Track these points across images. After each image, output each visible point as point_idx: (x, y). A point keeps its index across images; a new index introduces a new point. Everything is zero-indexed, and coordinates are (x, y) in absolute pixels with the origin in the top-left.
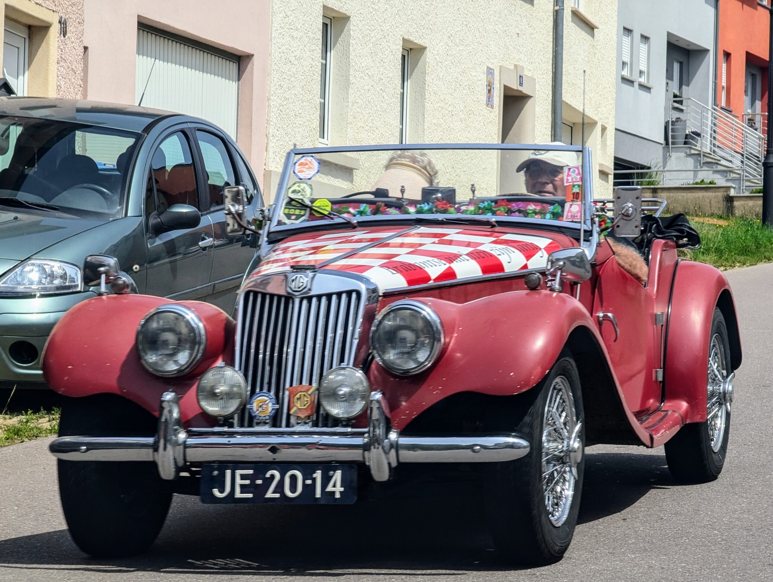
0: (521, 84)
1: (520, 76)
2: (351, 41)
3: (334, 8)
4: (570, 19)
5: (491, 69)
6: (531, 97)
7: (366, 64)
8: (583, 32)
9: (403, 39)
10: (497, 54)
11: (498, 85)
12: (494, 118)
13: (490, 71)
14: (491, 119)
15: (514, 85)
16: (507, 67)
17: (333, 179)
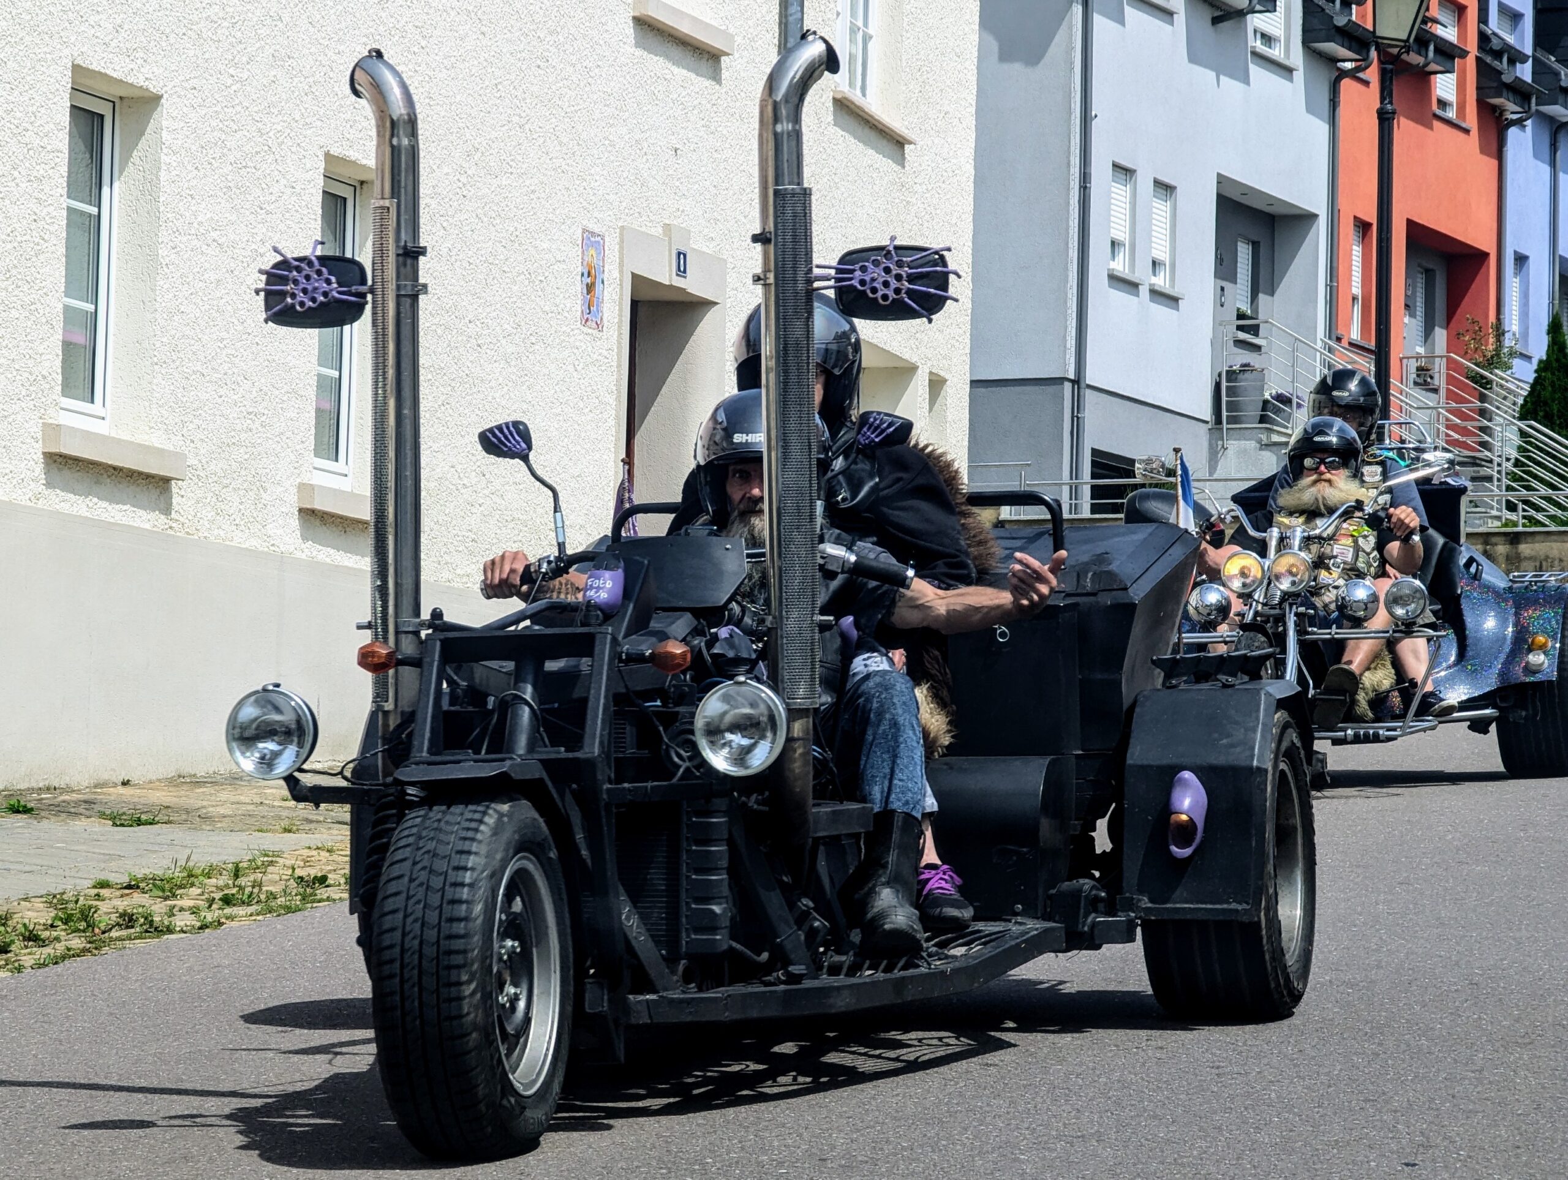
0: (682, 272)
1: (679, 254)
2: (163, 157)
3: (110, 72)
4: (830, 118)
5: (593, 234)
6: (716, 303)
7: (209, 215)
8: (871, 152)
9: (327, 155)
10: (612, 197)
11: (616, 274)
12: (605, 353)
13: (591, 240)
14: (595, 356)
15: (663, 274)
16: (643, 229)
17: (105, 504)
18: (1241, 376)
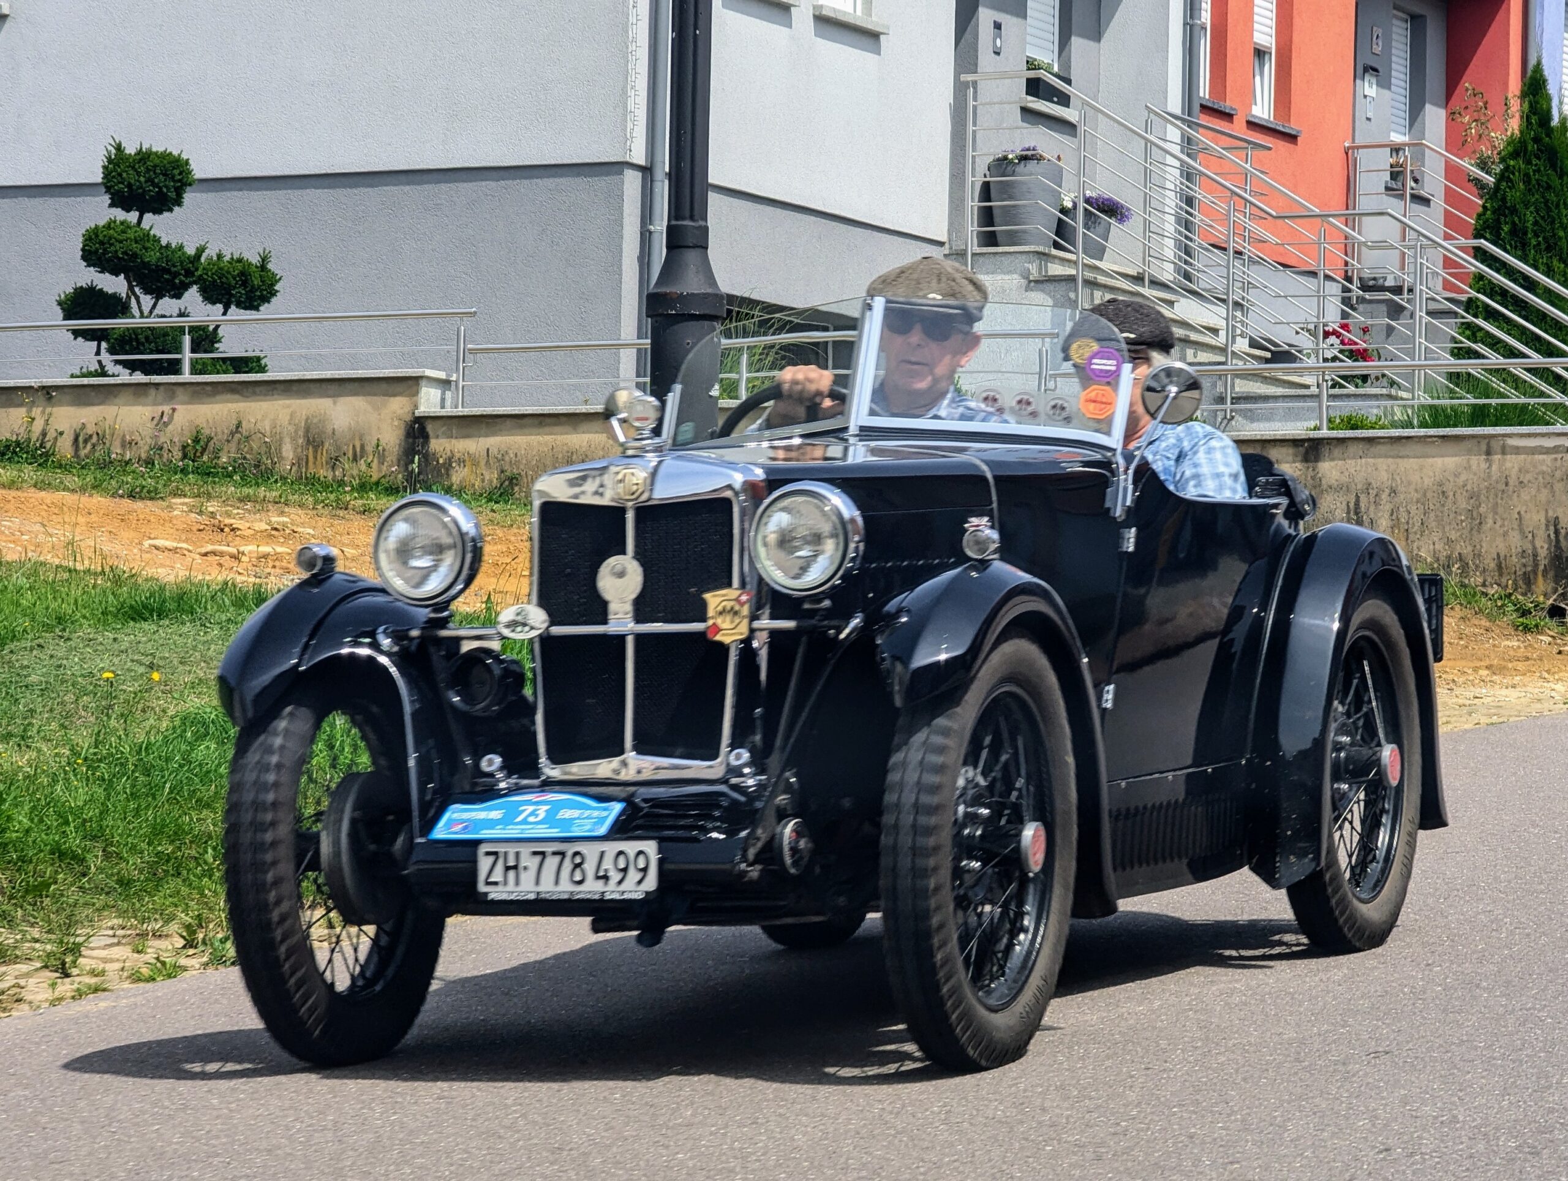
18: (1021, 168)
